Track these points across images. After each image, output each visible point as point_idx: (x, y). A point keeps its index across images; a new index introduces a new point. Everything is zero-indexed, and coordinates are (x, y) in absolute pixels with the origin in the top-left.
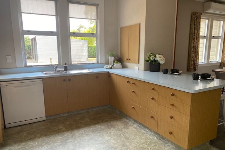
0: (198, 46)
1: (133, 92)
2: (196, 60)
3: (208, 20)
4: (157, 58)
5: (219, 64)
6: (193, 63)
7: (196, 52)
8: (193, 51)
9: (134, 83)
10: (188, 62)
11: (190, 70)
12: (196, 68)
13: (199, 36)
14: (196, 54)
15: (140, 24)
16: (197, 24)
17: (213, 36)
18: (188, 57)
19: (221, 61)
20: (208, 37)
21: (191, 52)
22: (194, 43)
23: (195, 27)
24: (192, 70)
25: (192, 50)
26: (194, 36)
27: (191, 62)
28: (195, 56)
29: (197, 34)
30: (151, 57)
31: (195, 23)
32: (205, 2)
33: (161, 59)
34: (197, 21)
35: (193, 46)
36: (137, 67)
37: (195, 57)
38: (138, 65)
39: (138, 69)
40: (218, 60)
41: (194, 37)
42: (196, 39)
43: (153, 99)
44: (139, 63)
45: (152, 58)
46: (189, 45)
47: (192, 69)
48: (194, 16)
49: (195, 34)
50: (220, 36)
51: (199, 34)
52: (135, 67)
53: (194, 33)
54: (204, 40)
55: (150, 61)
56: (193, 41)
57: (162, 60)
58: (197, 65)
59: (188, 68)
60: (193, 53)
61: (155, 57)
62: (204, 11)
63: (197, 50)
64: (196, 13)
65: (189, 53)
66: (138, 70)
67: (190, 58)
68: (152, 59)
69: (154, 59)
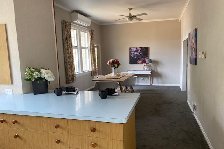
0: (73, 56)
1: (16, 137)
2: (73, 71)
3: (76, 30)
4: (43, 74)
5: (90, 73)
6: (70, 74)
7: (71, 63)
8: (69, 62)
9: (15, 122)
10: (66, 73)
11: (69, 82)
12: (74, 79)
13: (72, 46)
14: (72, 64)
15: (6, 25)
16: (69, 34)
17: (82, 47)
18: (65, 68)
19: (91, 70)
20: (78, 47)
21: (67, 62)
22: (68, 53)
23: (67, 36)
24: (71, 82)
25: (68, 60)
26: (68, 45)
27: (69, 73)
28: (72, 66)
29: (70, 44)
30: (34, 73)
31: (66, 32)
32: (71, 12)
33: (49, 75)
34: (68, 30)
35: (69, 57)
36: (11, 90)
37: (72, 68)
38: (11, 86)
39: (12, 93)
40: (88, 69)
41: (68, 47)
42: (70, 49)
43: (58, 142)
44: (12, 83)
45: (36, 75)
46: (64, 56)
47: (70, 80)
48: (65, 25)
49: (69, 44)
50: (87, 46)
51: (71, 44)
52: (6, 90)
53: (67, 43)
54: (75, 50)
55: (33, 80)
56: (67, 52)
57: (50, 77)
58: (74, 75)
59: (67, 79)
60: (69, 63)
61: (40, 72)
62: (72, 21)
63: (72, 60)
64: (65, 21)
65: (65, 63)
66: (12, 95)
67: (67, 69)
68: (36, 77)
69: (39, 76)
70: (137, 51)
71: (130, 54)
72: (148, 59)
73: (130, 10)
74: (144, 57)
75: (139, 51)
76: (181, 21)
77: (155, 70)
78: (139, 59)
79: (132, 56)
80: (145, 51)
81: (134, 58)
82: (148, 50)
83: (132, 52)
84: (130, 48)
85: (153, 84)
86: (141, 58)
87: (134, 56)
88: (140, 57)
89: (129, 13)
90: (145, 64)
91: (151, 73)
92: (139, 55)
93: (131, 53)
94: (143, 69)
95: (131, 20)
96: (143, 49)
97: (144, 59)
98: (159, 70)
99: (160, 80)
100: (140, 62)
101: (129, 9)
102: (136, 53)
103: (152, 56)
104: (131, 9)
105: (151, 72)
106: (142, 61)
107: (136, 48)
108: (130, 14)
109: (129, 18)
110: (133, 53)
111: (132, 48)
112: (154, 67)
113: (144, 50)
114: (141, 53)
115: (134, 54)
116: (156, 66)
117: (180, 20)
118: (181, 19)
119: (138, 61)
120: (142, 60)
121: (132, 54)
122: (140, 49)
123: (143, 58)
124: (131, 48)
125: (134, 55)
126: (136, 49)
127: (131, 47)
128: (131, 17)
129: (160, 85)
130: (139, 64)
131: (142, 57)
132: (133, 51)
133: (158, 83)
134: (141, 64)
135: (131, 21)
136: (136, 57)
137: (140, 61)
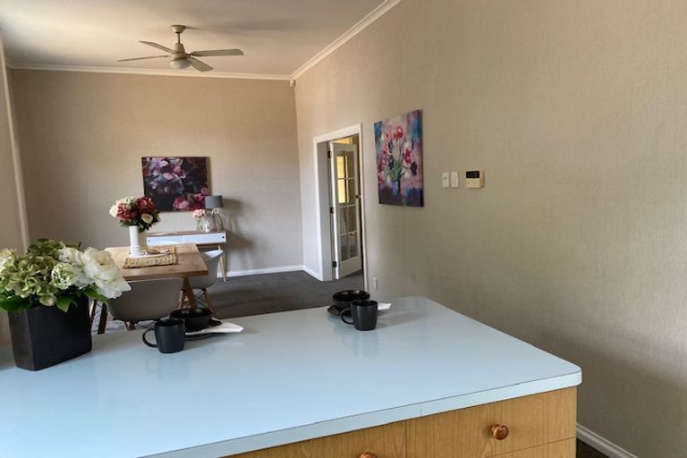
55: (51, 302)
57: (115, 278)
70: (169, 169)
71: (145, 177)
72: (210, 194)
73: (178, 33)
74: (195, 188)
75: (177, 168)
76: (294, 84)
77: (234, 229)
78: (178, 195)
79: (154, 185)
80: (197, 170)
81: (160, 191)
82: (205, 166)
83: (152, 171)
84: (144, 159)
85: (230, 274)
86: (184, 192)
87: (162, 184)
88: (183, 189)
89: (177, 42)
90: (202, 211)
91: (224, 240)
92: (177, 182)
93: (149, 174)
94: (195, 229)
95: (183, 67)
96: (190, 163)
97: (196, 196)
98: (246, 226)
99: (248, 258)
100: (185, 204)
101: (175, 30)
102: (167, 176)
103: (220, 184)
104: (180, 29)
105: (224, 234)
106: (190, 202)
107: (166, 159)
108: (180, 46)
109: (176, 60)
110: (155, 174)
111: (151, 159)
112: (227, 220)
113: (195, 166)
114: (184, 177)
115: (160, 179)
116: (233, 216)
117: (292, 82)
118: (295, 81)
119: (176, 200)
120: (189, 198)
121: (152, 178)
122: (180, 164)
123: (193, 192)
124: (148, 159)
125: (158, 182)
126: (164, 164)
127: (147, 154)
128: (183, 57)
129: (250, 272)
130: (178, 210)
131: (189, 189)
132: (154, 169)
133: (245, 268)
134: (185, 210)
135: (182, 70)
136: (166, 190)
137: (181, 201)
